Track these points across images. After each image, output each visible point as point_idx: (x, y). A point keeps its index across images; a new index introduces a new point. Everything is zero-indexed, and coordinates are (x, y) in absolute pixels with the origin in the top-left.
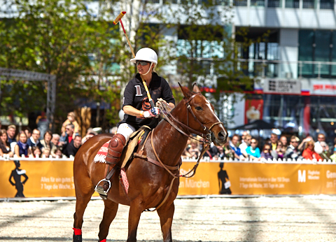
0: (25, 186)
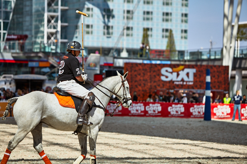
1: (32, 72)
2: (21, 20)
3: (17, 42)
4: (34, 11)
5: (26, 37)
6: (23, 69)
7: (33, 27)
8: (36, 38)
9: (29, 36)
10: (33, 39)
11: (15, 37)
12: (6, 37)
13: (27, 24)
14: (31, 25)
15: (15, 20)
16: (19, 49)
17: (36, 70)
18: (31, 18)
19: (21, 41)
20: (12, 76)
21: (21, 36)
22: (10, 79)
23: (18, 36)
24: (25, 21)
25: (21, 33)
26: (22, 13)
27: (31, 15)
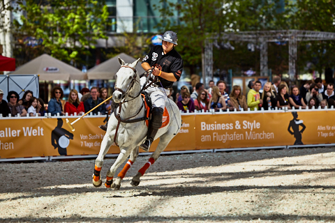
0: (303, 135)
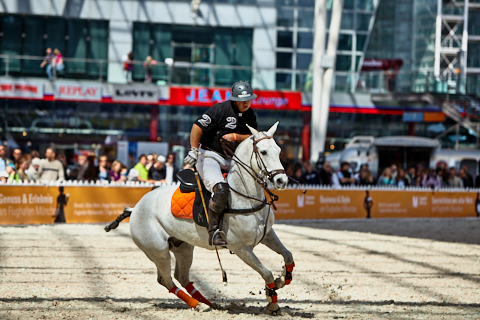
1: (409, 132)
2: (389, 30)
3: (381, 74)
4: (415, 11)
5: (398, 64)
6: (393, 127)
7: (414, 44)
8: (418, 64)
9: (406, 62)
10: (414, 68)
11: (379, 64)
12: (361, 63)
13: (402, 37)
14: (410, 39)
15: (380, 30)
16: (385, 87)
17: (417, 128)
18: (410, 27)
19: (390, 72)
20: (372, 139)
21: (390, 61)
22: (367, 146)
23: (383, 61)
24: (399, 33)
25: (389, 56)
26: (393, 17)
27: (410, 20)
